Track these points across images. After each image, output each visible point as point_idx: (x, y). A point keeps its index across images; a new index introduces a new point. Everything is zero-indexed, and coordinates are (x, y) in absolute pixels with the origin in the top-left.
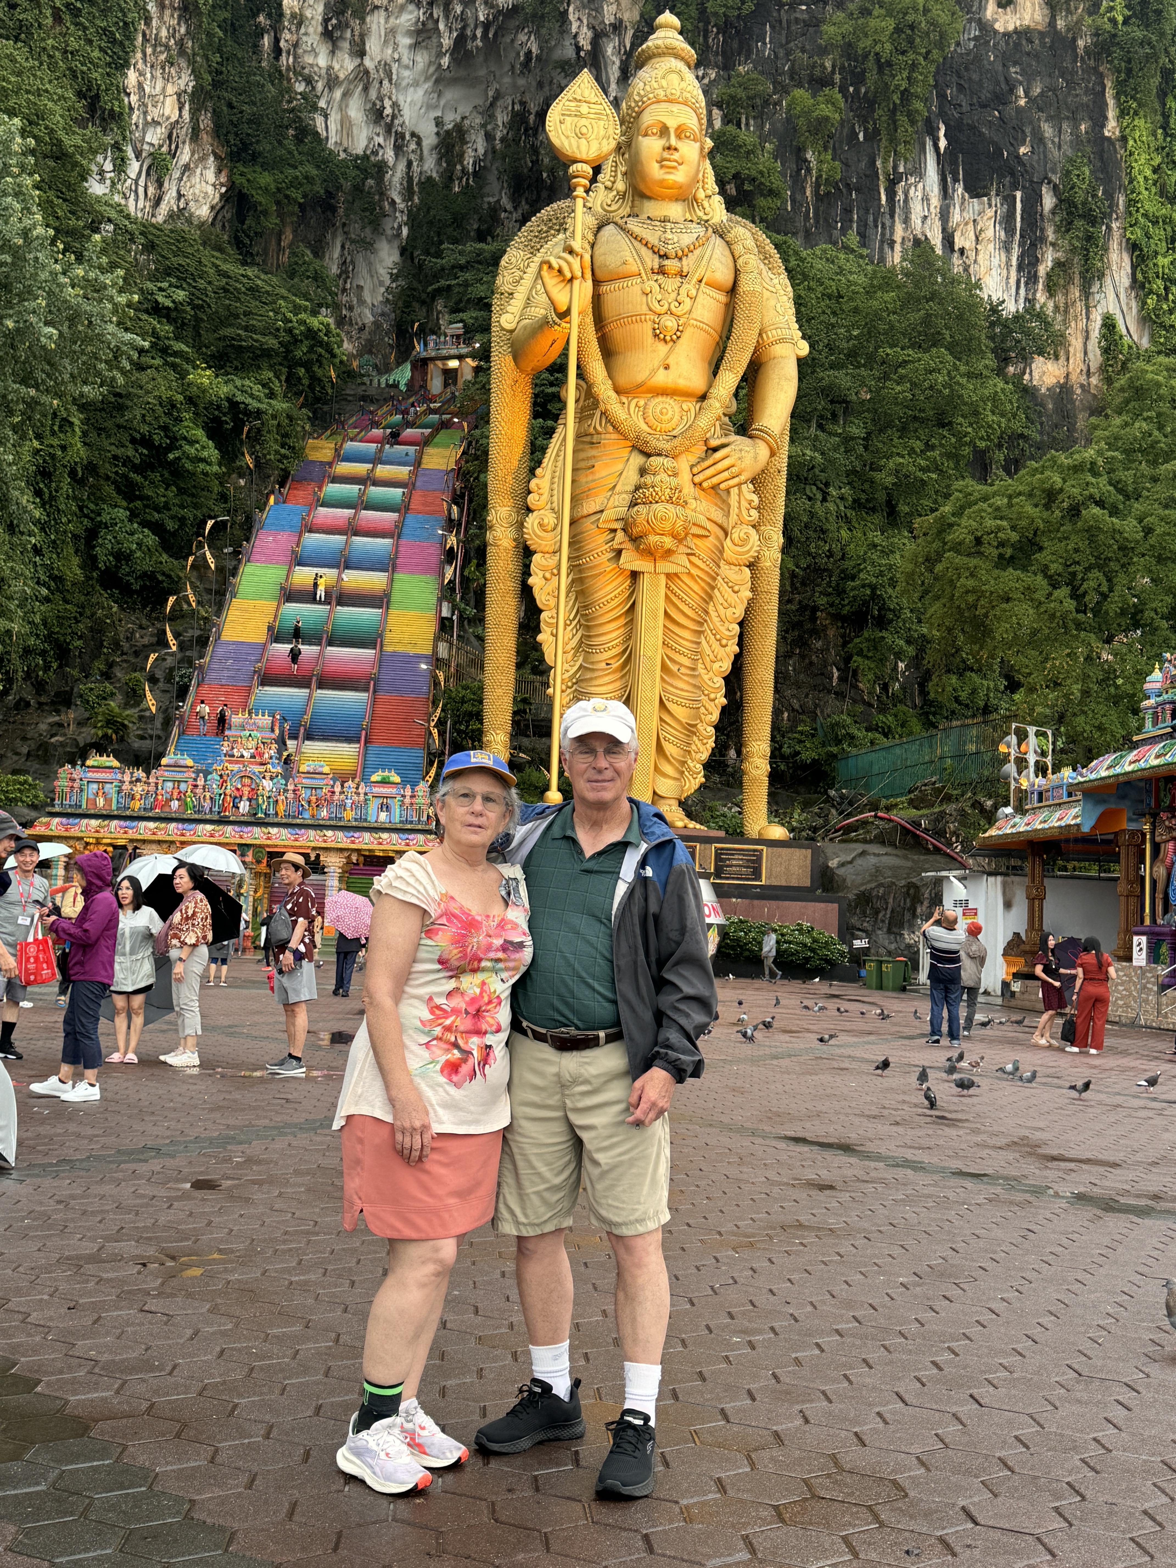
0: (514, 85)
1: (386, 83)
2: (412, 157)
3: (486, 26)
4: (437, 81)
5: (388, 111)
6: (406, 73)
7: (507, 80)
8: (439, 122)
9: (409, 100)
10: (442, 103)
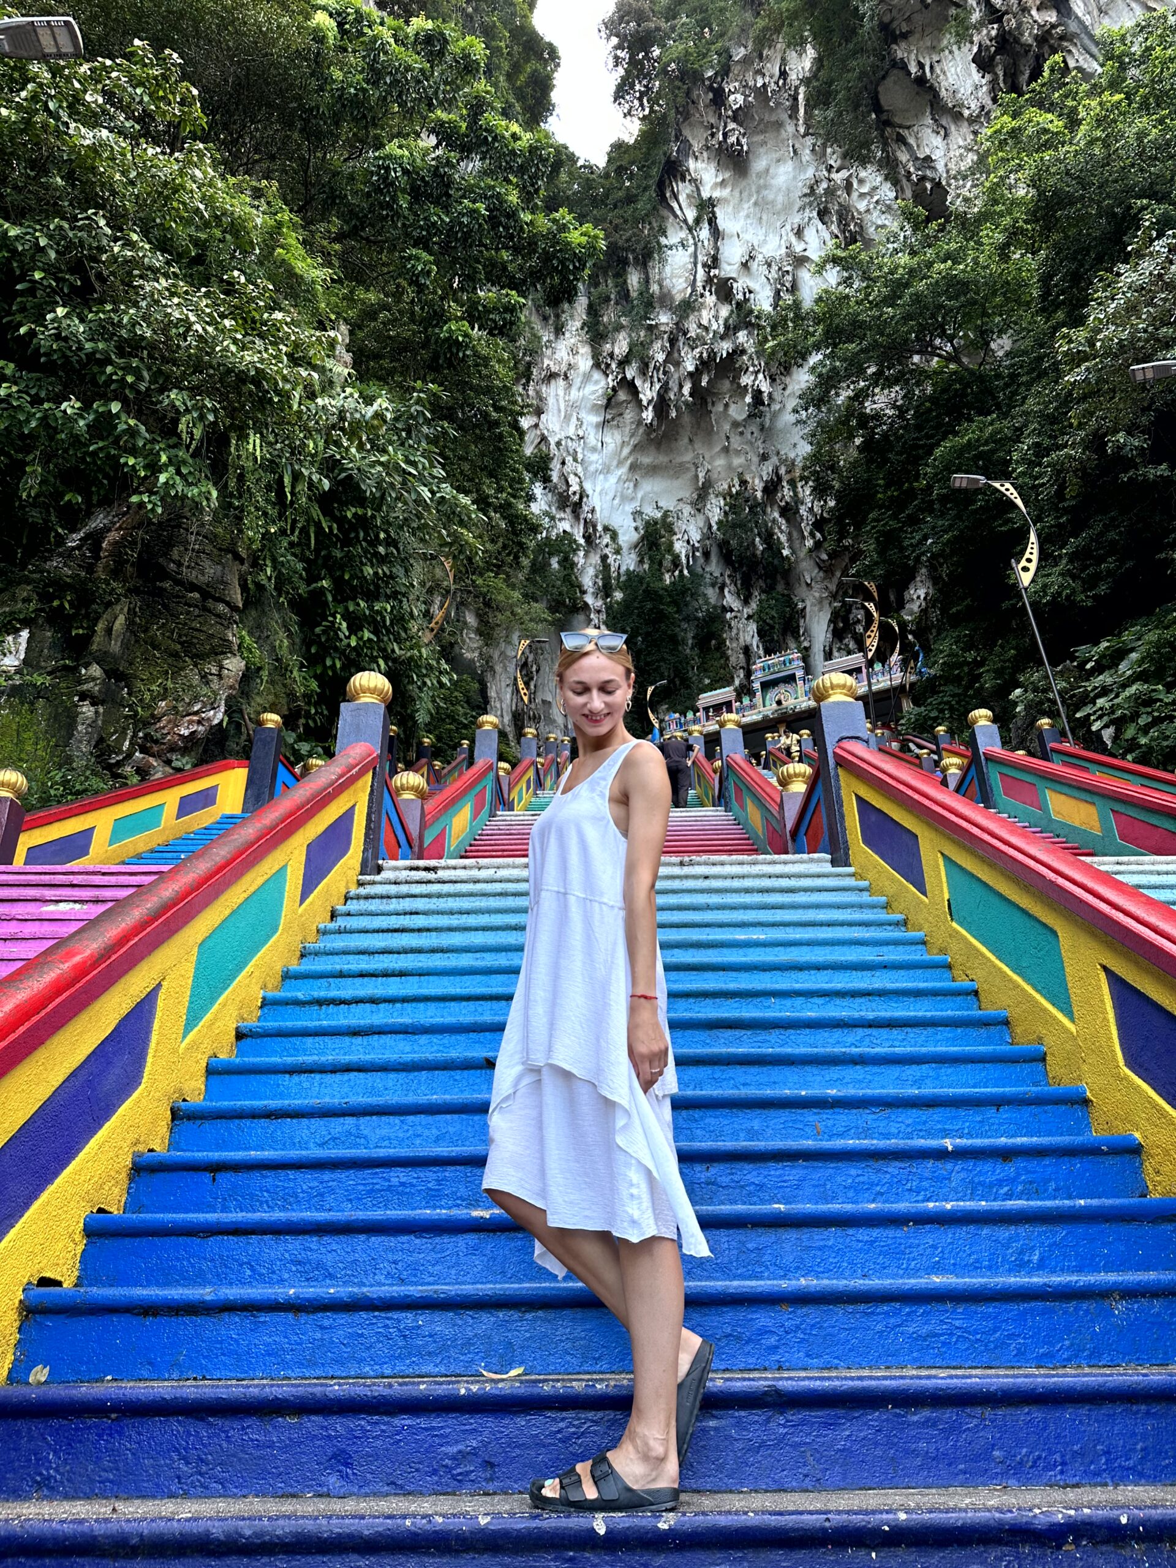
0: (730, 467)
1: (569, 460)
2: (607, 551)
3: (694, 376)
4: (633, 468)
5: (575, 488)
6: (594, 457)
7: (720, 462)
8: (637, 514)
9: (598, 489)
10: (639, 495)
